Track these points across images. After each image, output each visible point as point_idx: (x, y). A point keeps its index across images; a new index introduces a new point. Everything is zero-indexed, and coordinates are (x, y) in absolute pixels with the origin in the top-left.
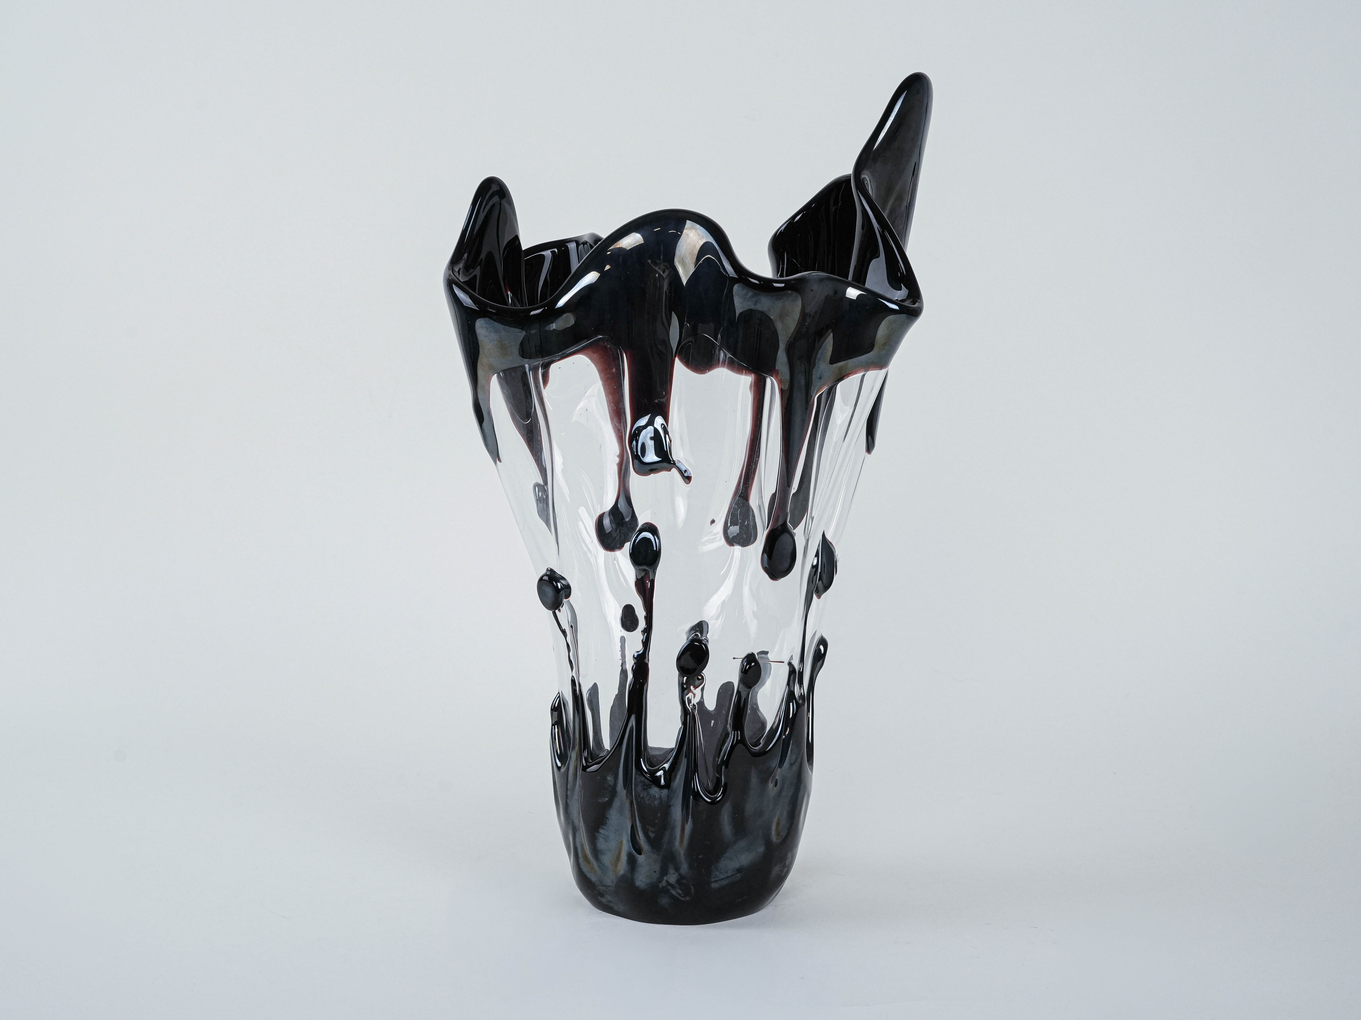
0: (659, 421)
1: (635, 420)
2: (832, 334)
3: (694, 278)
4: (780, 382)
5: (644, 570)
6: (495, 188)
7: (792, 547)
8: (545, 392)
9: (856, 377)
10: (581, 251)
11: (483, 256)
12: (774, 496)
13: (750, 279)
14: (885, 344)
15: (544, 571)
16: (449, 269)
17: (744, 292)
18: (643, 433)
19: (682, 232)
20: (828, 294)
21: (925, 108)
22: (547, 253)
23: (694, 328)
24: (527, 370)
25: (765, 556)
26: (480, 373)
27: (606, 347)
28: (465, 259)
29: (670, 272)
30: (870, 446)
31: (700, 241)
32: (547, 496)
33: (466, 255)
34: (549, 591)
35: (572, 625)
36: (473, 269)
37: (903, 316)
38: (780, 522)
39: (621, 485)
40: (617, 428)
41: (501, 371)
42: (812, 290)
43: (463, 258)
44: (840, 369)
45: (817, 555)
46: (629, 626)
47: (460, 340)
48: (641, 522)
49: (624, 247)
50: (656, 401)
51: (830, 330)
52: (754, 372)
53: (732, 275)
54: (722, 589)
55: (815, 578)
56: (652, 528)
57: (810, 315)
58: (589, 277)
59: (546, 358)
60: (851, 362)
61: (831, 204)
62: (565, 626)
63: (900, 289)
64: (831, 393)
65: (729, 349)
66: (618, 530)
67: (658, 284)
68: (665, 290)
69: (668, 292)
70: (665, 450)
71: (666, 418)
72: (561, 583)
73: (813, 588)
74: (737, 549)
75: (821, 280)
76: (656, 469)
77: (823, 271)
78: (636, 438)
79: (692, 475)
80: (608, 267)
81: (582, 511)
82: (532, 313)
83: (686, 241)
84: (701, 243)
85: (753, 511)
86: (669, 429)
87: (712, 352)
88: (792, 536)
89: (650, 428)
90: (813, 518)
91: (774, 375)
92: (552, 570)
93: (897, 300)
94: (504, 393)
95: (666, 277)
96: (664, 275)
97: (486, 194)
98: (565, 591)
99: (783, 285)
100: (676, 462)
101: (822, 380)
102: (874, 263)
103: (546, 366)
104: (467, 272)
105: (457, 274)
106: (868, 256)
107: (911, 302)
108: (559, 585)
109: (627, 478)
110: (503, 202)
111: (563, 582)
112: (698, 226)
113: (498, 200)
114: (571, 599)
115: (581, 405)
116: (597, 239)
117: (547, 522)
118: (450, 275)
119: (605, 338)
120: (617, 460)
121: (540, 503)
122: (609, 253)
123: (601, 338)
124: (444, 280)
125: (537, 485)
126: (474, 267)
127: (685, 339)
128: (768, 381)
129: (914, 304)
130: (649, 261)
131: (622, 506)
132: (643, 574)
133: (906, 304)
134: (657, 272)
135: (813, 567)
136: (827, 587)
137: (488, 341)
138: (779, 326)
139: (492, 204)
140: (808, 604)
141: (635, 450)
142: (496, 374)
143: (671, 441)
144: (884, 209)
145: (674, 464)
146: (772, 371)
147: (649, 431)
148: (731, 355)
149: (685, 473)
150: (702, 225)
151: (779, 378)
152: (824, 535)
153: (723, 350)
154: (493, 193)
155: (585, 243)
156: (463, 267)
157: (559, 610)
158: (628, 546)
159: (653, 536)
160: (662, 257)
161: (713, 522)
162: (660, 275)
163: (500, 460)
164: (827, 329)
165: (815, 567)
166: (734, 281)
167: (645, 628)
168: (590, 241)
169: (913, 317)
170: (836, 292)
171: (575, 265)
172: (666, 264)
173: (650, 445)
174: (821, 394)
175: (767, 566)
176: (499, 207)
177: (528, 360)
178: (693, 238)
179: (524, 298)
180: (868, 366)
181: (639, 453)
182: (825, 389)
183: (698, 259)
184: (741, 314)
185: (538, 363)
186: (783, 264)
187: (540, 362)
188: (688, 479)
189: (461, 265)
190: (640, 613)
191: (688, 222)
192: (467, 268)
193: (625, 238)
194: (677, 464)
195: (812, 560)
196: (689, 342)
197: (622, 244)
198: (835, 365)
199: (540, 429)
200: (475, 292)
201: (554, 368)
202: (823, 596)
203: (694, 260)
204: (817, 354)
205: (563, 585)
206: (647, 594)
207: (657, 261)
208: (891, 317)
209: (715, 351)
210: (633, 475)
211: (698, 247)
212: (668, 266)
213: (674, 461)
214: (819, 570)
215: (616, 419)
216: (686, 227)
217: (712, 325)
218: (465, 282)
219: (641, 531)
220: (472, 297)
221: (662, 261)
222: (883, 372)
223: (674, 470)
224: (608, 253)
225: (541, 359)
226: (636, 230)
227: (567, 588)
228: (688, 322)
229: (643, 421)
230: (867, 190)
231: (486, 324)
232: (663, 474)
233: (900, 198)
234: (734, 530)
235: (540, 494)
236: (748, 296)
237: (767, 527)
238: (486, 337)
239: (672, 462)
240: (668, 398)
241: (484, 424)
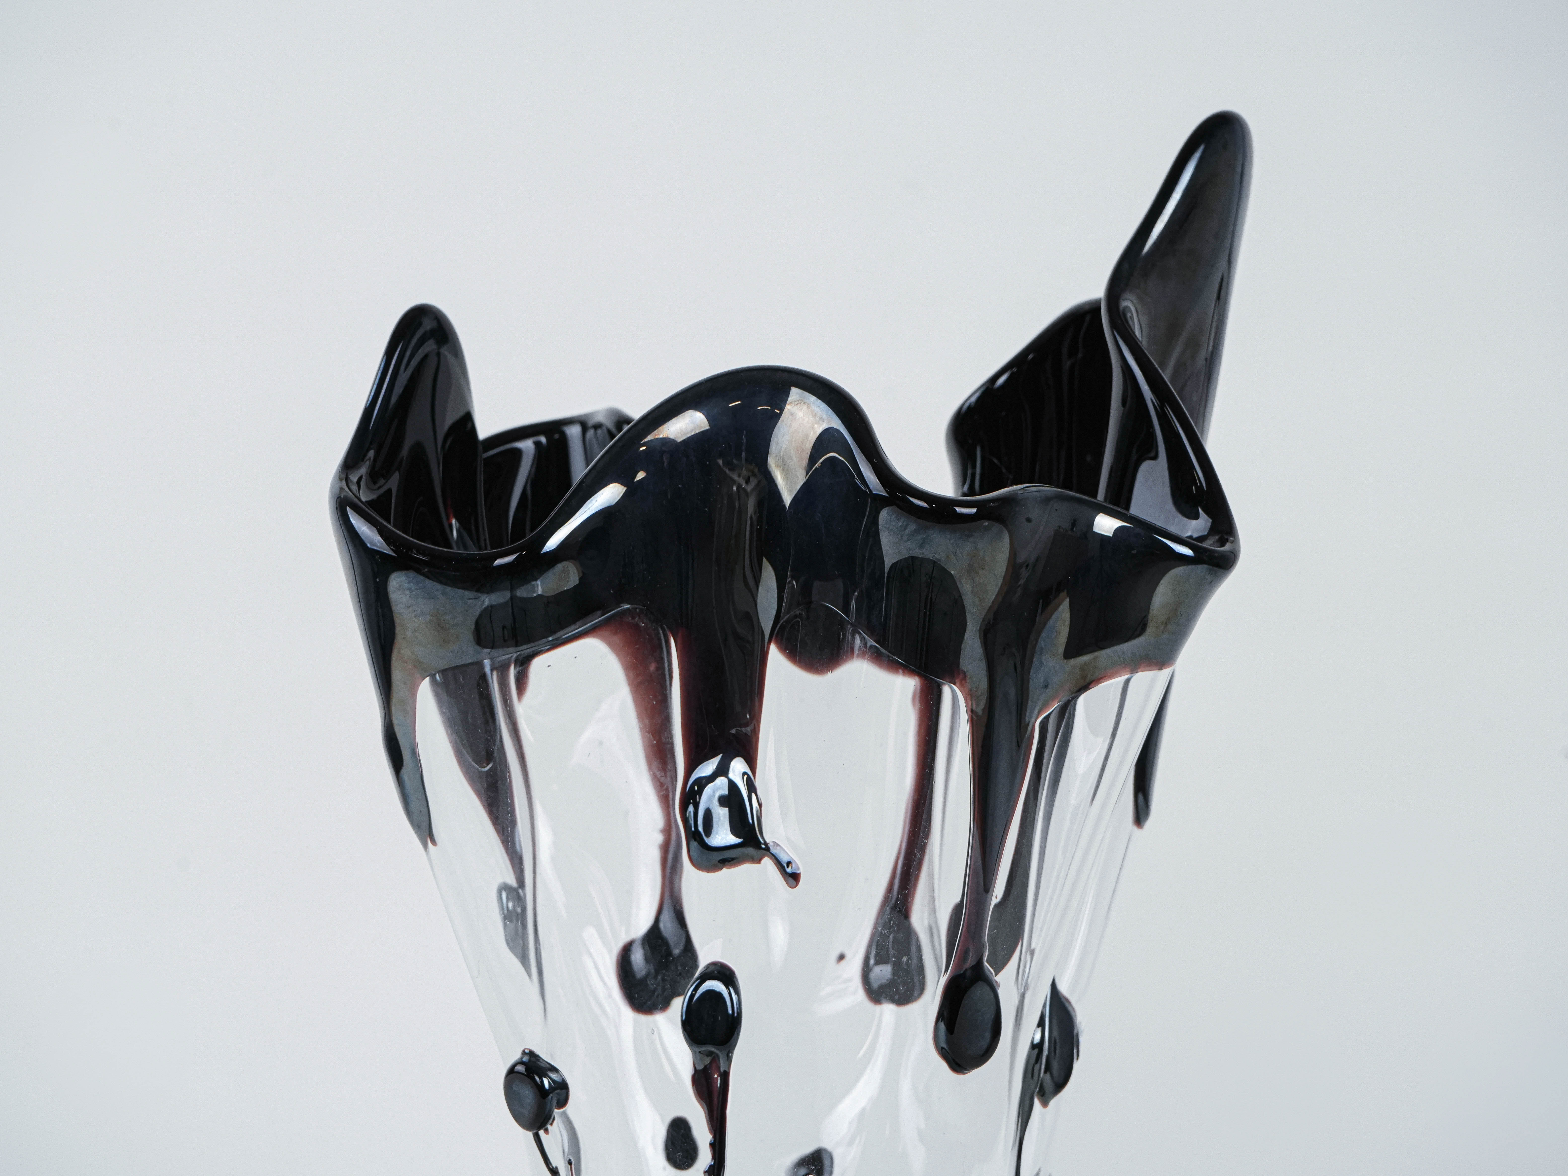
0: (738, 767)
1: (692, 765)
2: (1068, 600)
3: (805, 493)
4: (970, 696)
5: (710, 1054)
6: (428, 324)
7: (993, 1009)
8: (521, 709)
9: (1115, 683)
10: (590, 443)
11: (405, 452)
12: (958, 909)
13: (912, 499)
14: (1166, 623)
15: (516, 1056)
16: (341, 479)
17: (900, 523)
18: (709, 789)
19: (782, 410)
20: (1060, 527)
21: (1238, 177)
22: (527, 445)
23: (806, 590)
24: (487, 669)
25: (942, 1026)
26: (397, 676)
27: (637, 626)
28: (370, 459)
29: (759, 482)
30: (1141, 813)
31: (816, 426)
32: (524, 909)
33: (371, 453)
34: (527, 1094)
35: (570, 1160)
36: (384, 479)
37: (1201, 569)
38: (970, 962)
39: (667, 889)
40: (659, 780)
41: (439, 672)
42: (1029, 520)
43: (367, 457)
44: (1084, 668)
45: (1041, 1024)
46: (680, 1161)
47: (359, 612)
48: (704, 960)
49: (672, 437)
50: (733, 731)
51: (1064, 594)
52: (919, 675)
53: (878, 491)
54: (861, 1084)
55: (1037, 1067)
56: (725, 974)
57: (1027, 566)
58: (605, 494)
59: (524, 647)
60: (1105, 655)
61: (1065, 351)
62: (558, 1161)
63: (1196, 517)
64: (1066, 713)
65: (871, 632)
66: (659, 977)
67: (737, 504)
68: (749, 515)
69: (754, 518)
70: (751, 821)
71: (751, 762)
72: (551, 1078)
73: (1033, 1087)
74: (888, 1010)
75: (1047, 500)
76: (733, 859)
77: (1049, 482)
78: (695, 800)
79: (801, 871)
80: (641, 475)
81: (590, 934)
82: (498, 562)
83: (790, 426)
84: (819, 429)
85: (918, 940)
86: (758, 783)
87: (839, 639)
88: (993, 988)
89: (721, 781)
90: (1032, 953)
91: (958, 681)
92: (532, 1054)
93: (1191, 537)
94: (442, 713)
95: (753, 490)
96: (749, 488)
97: (412, 336)
98: (558, 1094)
99: (975, 510)
100: (771, 845)
101: (1049, 689)
102: (1146, 467)
103: (524, 663)
104: (375, 483)
105: (354, 488)
106: (1134, 457)
107: (1218, 541)
108: (546, 1082)
109: (678, 877)
110: (444, 351)
111: (554, 1076)
112: (813, 398)
113: (434, 347)
114: (569, 1108)
115: (588, 734)
116: (622, 420)
117: (524, 959)
118: (341, 489)
119: (636, 608)
120: (659, 838)
121: (511, 921)
122: (644, 448)
123: (628, 609)
124: (330, 499)
125: (505, 887)
126: (387, 476)
127: (788, 612)
128: (947, 691)
129: (1223, 545)
130: (720, 462)
131: (668, 926)
132: (707, 1060)
133: (1207, 544)
134: (734, 482)
135: (1033, 1046)
136: (1060, 1084)
137: (413, 614)
138: (966, 588)
139: (423, 355)
140: (1025, 1117)
141: (692, 822)
142: (428, 679)
143: (760, 805)
144: (1163, 364)
145: (767, 849)
146: (953, 673)
147: (720, 786)
148: (875, 641)
149: (788, 867)
150: (820, 397)
151: (968, 685)
152: (1054, 986)
153: (860, 634)
154: (424, 334)
155: (597, 426)
156: (367, 473)
157: (546, 1131)
158: (678, 1005)
159: (727, 987)
160: (744, 454)
161: (841, 957)
162: (739, 487)
163: (434, 842)
164: (1059, 591)
165: (1037, 1047)
166: (880, 502)
167: (711, 1166)
168: (609, 424)
169: (1221, 570)
170: (1074, 523)
171: (579, 470)
172: (752, 467)
173: (721, 815)
174: (1047, 717)
175: (944, 1046)
176: (436, 359)
177: (489, 650)
178: (804, 420)
179: (481, 530)
180: (1136, 664)
181: (701, 829)
182: (1054, 706)
183: (813, 459)
184: (893, 566)
185: (509, 656)
186: (974, 467)
187: (512, 653)
188: (793, 878)
189: (363, 471)
190: (702, 1135)
191: (794, 391)
192: (374, 476)
193: (674, 420)
194: (773, 850)
195: (1031, 1033)
196: (796, 616)
197: (668, 431)
198: (1073, 661)
199: (510, 781)
200: (389, 522)
201: (538, 665)
202: (1053, 1102)
203: (805, 462)
204: (1037, 641)
205: (554, 1081)
206: (715, 1099)
207: (735, 461)
208: (1180, 571)
209: (844, 635)
210: (689, 871)
211: (813, 438)
212: (756, 470)
213: (766, 844)
214: (1045, 1052)
215: (656, 763)
216: (790, 399)
217: (839, 583)
218: (370, 503)
219: (704, 978)
220: (382, 532)
221: (743, 462)
222: (1165, 673)
223: (767, 862)
224: (641, 449)
225: (512, 649)
226: (696, 406)
227: (562, 1087)
228: (793, 578)
229: (708, 768)
230: (1132, 330)
231: (409, 582)
232: (746, 869)
233: (1194, 344)
234: (882, 973)
235: (510, 905)
236: (908, 531)
237: (946, 970)
238: (408, 607)
239: (763, 846)
240: (755, 728)
241: (404, 771)
